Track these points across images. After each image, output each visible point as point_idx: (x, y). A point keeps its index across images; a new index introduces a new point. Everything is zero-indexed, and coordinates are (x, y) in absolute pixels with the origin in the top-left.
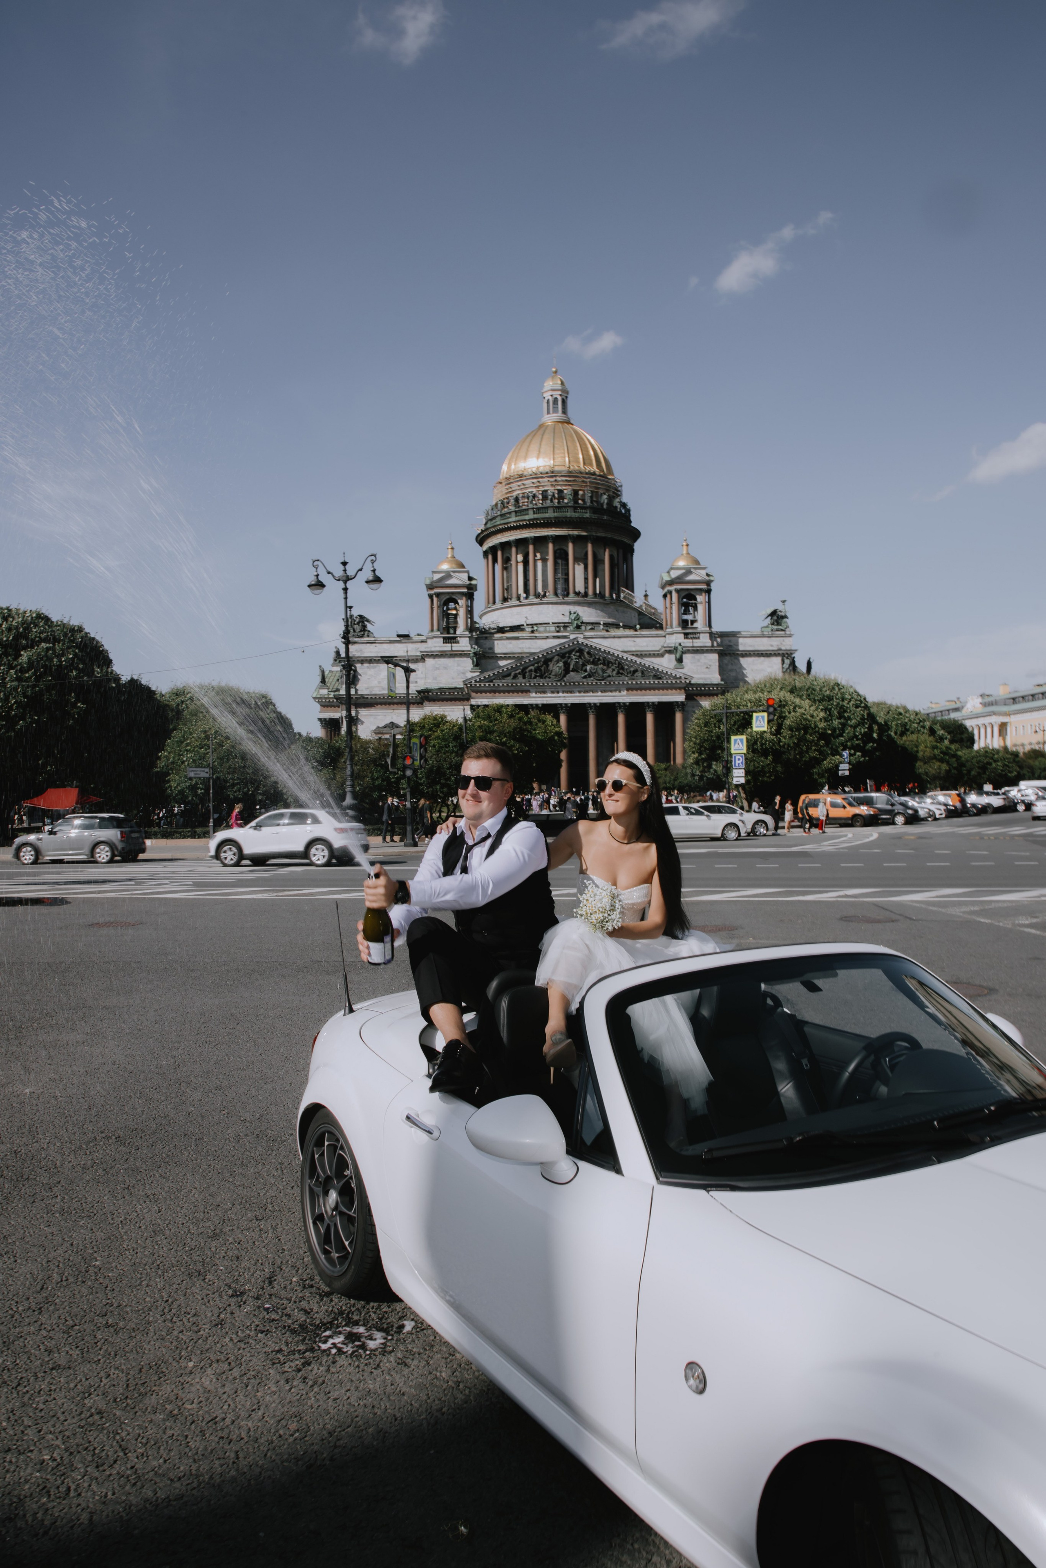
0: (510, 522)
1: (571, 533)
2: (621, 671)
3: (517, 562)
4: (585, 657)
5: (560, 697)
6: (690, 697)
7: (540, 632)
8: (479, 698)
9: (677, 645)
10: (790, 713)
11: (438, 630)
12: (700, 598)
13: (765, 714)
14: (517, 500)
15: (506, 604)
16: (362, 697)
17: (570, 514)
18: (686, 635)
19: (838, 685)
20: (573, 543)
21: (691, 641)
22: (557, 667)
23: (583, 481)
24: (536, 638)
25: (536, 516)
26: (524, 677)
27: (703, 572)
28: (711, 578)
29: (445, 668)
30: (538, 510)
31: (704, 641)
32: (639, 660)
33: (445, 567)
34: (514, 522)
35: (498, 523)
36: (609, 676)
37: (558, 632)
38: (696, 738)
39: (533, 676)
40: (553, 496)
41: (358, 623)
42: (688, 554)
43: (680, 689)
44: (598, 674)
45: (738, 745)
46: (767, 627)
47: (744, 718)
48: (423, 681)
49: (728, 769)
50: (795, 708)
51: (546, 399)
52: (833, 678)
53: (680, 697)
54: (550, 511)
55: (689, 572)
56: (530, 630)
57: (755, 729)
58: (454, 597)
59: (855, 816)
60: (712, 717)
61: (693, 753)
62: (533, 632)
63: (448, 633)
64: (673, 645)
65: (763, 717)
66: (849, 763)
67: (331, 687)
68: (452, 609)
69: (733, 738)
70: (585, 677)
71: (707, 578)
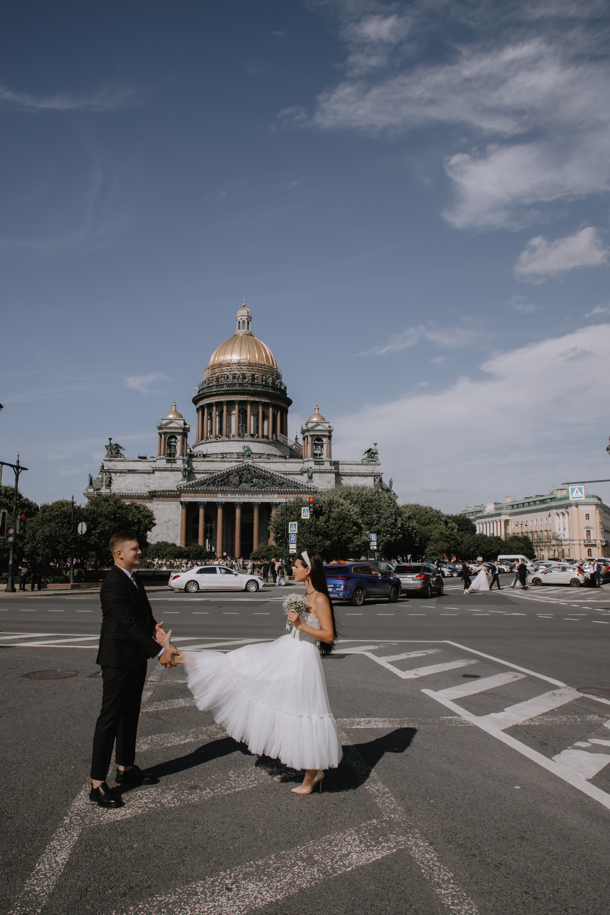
0: (213, 392)
1: (249, 399)
2: (274, 483)
3: (216, 416)
4: (252, 474)
5: (236, 498)
7: (227, 458)
8: (185, 497)
9: (310, 468)
11: (164, 454)
12: (325, 440)
13: (308, 508)
14: (218, 379)
15: (208, 441)
16: (114, 494)
17: (249, 388)
18: (317, 463)
20: (251, 405)
21: (319, 466)
22: (235, 480)
23: (258, 369)
24: (224, 461)
25: (228, 388)
26: (214, 486)
27: (327, 425)
28: (332, 429)
29: (167, 478)
30: (228, 385)
31: (327, 466)
32: (285, 477)
33: (171, 416)
34: (215, 391)
35: (206, 392)
36: (267, 486)
37: (238, 458)
39: (220, 484)
40: (239, 377)
41: (115, 449)
42: (318, 414)
43: (310, 494)
44: (260, 485)
45: (293, 528)
46: (365, 459)
48: (153, 486)
51: (238, 321)
54: (237, 386)
55: (318, 424)
56: (222, 456)
57: (302, 518)
58: (174, 435)
62: (223, 458)
63: (170, 456)
64: (306, 468)
65: (307, 510)
67: (96, 488)
68: (173, 443)
69: (290, 523)
70: (252, 486)
71: (329, 428)
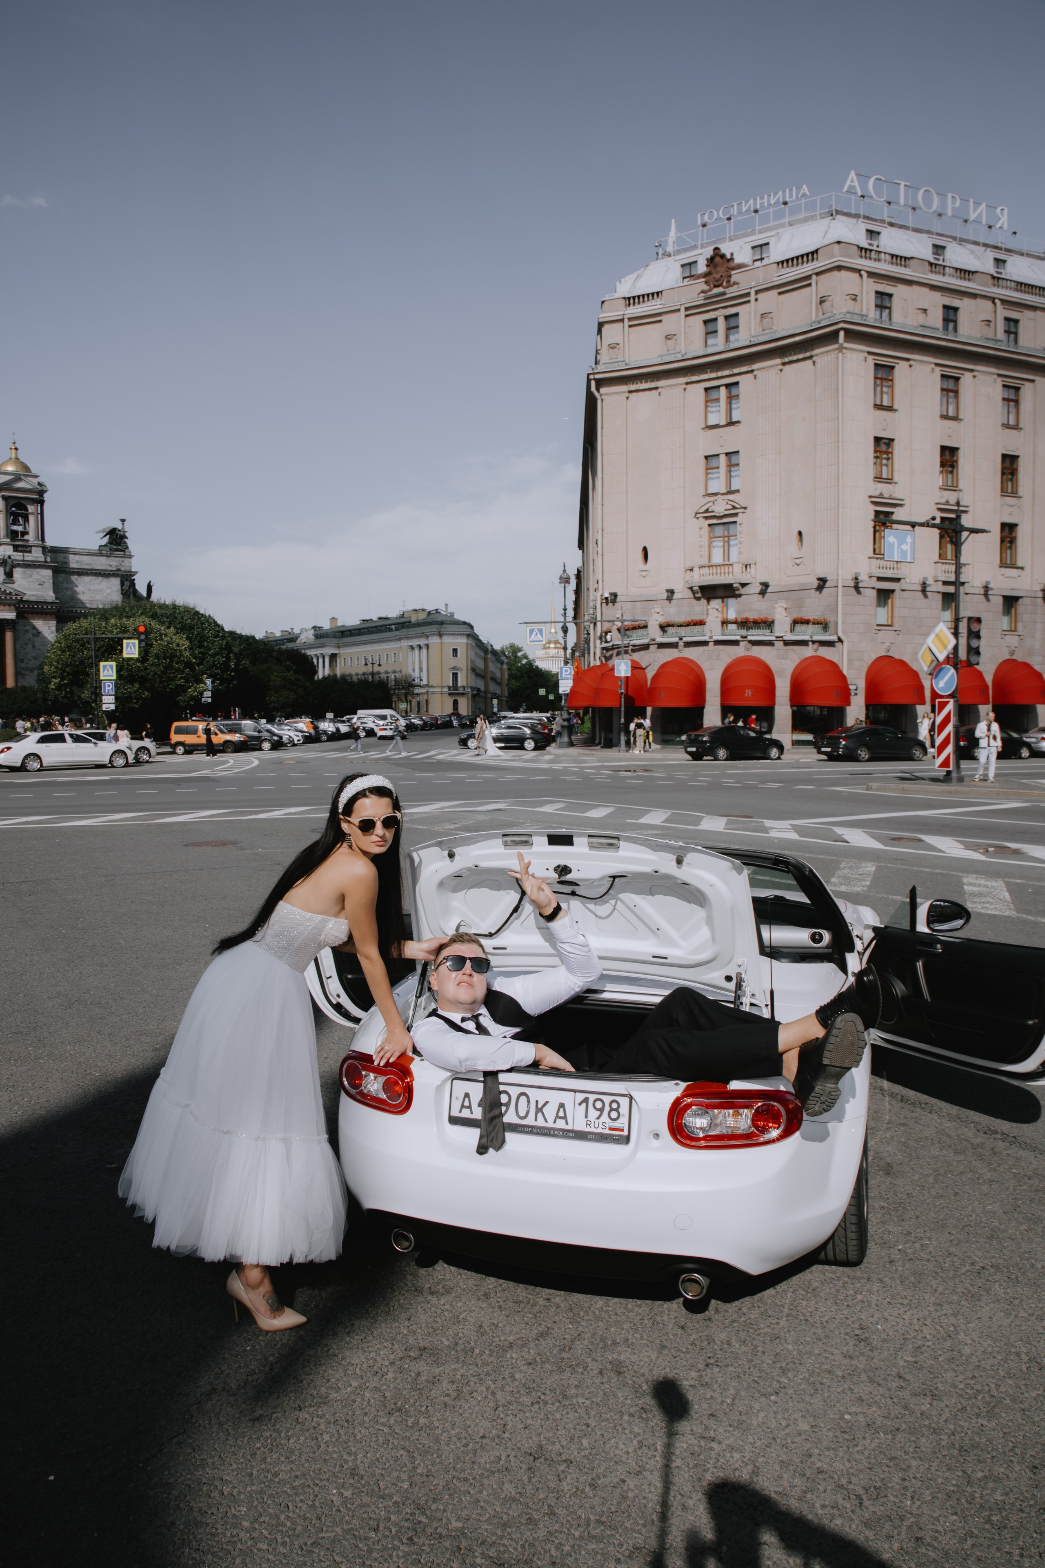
6: (21, 615)
9: (6, 557)
10: (156, 641)
12: (31, 508)
13: (136, 642)
18: (16, 548)
19: (197, 613)
21: (21, 554)
27: (34, 480)
28: (45, 489)
31: (37, 555)
38: (58, 662)
42: (17, 459)
43: (9, 605)
45: (108, 671)
46: (105, 546)
47: (109, 644)
49: (97, 694)
50: (161, 635)
52: (191, 606)
53: (12, 615)
55: (18, 478)
57: (125, 655)
59: (227, 742)
60: (75, 642)
61: (55, 677)
64: (1, 557)
65: (134, 644)
66: (212, 691)
69: (102, 664)
71: (38, 487)
